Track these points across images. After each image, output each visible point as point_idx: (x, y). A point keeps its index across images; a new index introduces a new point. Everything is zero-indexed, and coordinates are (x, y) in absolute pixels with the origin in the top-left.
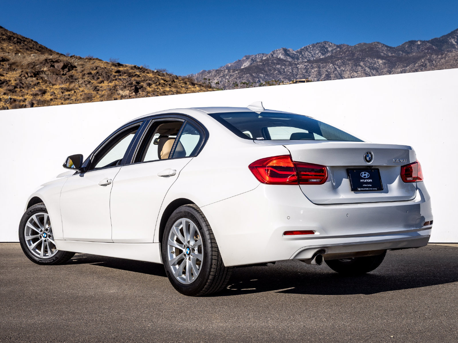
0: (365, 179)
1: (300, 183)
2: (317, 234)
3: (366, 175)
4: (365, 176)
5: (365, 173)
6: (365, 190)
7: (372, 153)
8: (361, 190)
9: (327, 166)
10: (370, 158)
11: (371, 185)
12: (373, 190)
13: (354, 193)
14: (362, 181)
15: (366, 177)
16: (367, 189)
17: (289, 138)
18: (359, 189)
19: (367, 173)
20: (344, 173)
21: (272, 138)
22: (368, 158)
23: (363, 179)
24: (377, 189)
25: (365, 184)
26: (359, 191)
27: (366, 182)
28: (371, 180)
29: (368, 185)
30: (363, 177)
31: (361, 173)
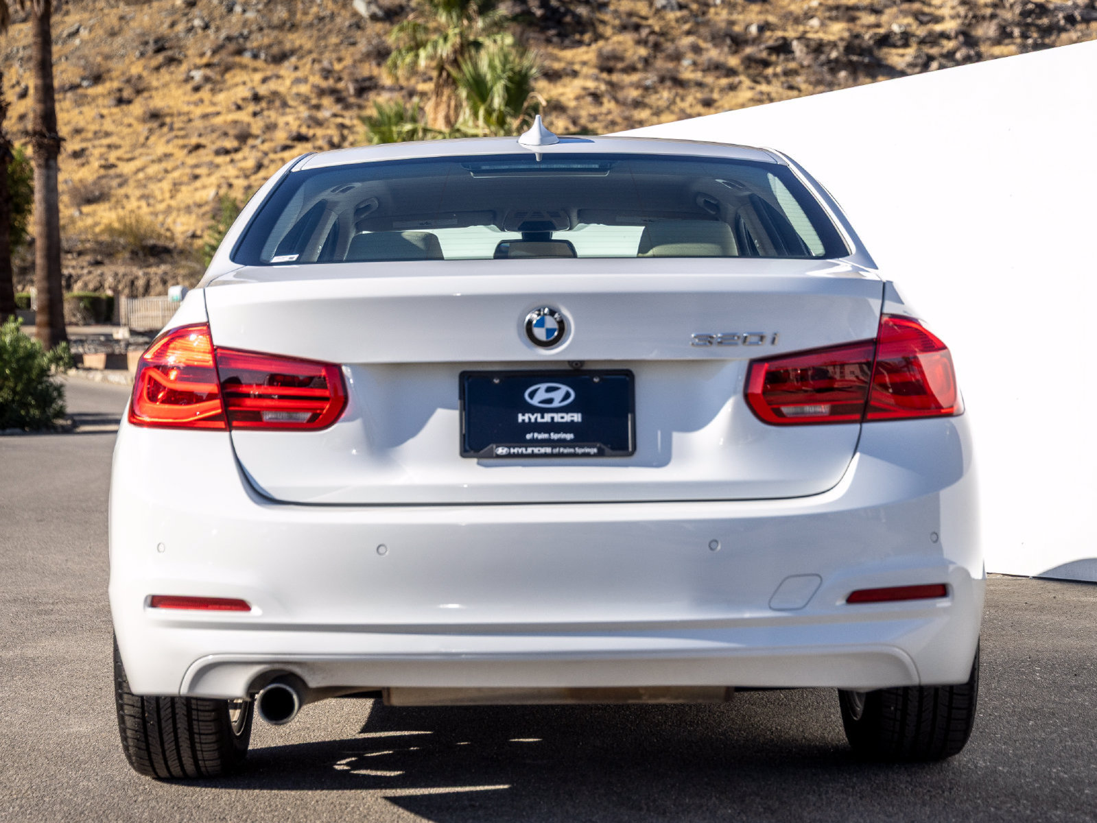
0: (543, 411)
1: (235, 423)
3: (557, 396)
4: (548, 401)
5: (549, 390)
6: (533, 455)
7: (566, 312)
8: (509, 456)
9: (346, 365)
10: (550, 332)
11: (568, 437)
12: (575, 455)
13: (479, 464)
14: (523, 418)
15: (556, 404)
16: (548, 450)
18: (501, 451)
19: (564, 389)
20: (451, 387)
22: (543, 329)
23: (533, 409)
24: (599, 449)
25: (539, 432)
26: (498, 456)
27: (546, 423)
28: (577, 417)
29: (557, 437)
30: (535, 402)
31: (531, 386)
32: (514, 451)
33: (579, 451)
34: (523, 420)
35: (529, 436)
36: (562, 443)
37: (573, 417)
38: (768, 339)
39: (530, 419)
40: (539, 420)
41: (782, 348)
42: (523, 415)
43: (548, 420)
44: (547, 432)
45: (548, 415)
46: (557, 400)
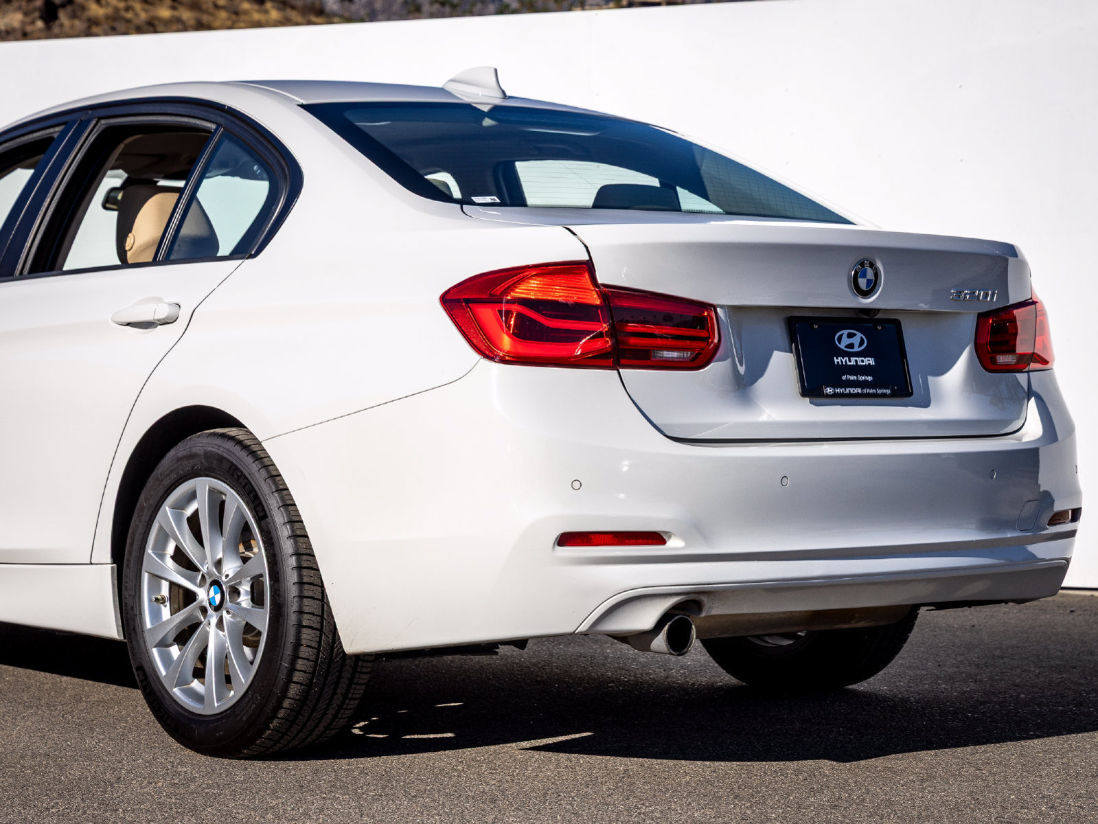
0: (850, 355)
1: (622, 361)
2: (674, 545)
3: (856, 340)
4: (851, 346)
5: (851, 336)
6: (850, 395)
7: (880, 266)
8: (835, 395)
9: (722, 307)
10: (869, 282)
11: (870, 378)
12: (876, 396)
13: (811, 403)
15: (856, 349)
16: (859, 390)
17: (589, 202)
18: (829, 391)
19: (859, 335)
20: (778, 331)
21: (530, 200)
22: (862, 283)
23: (843, 354)
24: (893, 390)
25: (850, 374)
26: (828, 396)
27: (854, 366)
28: (871, 361)
29: (861, 378)
30: (842, 346)
31: (837, 333)
32: (837, 391)
33: (879, 391)
34: (838, 362)
35: (844, 378)
36: (864, 384)
37: (869, 360)
38: (991, 297)
39: (842, 362)
40: (849, 363)
42: (837, 359)
43: (853, 363)
44: (856, 375)
45: (853, 359)
46: (856, 345)
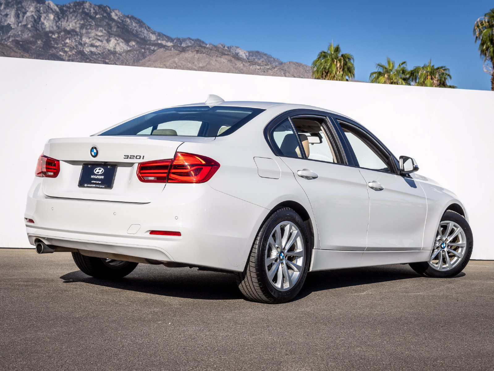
0: (96, 175)
3: (100, 171)
4: (98, 172)
5: (100, 169)
6: (91, 187)
8: (87, 187)
11: (100, 182)
14: (92, 177)
15: (99, 173)
16: (94, 186)
18: (86, 185)
19: (102, 169)
24: (105, 186)
25: (94, 181)
26: (85, 187)
27: (97, 178)
28: (103, 177)
29: (97, 182)
30: (96, 173)
31: (96, 168)
32: (88, 185)
33: (101, 186)
35: (92, 182)
36: (98, 184)
38: (142, 157)
40: (95, 177)
41: (145, 160)
43: (97, 177)
44: (96, 181)
45: (97, 176)
46: (100, 172)
